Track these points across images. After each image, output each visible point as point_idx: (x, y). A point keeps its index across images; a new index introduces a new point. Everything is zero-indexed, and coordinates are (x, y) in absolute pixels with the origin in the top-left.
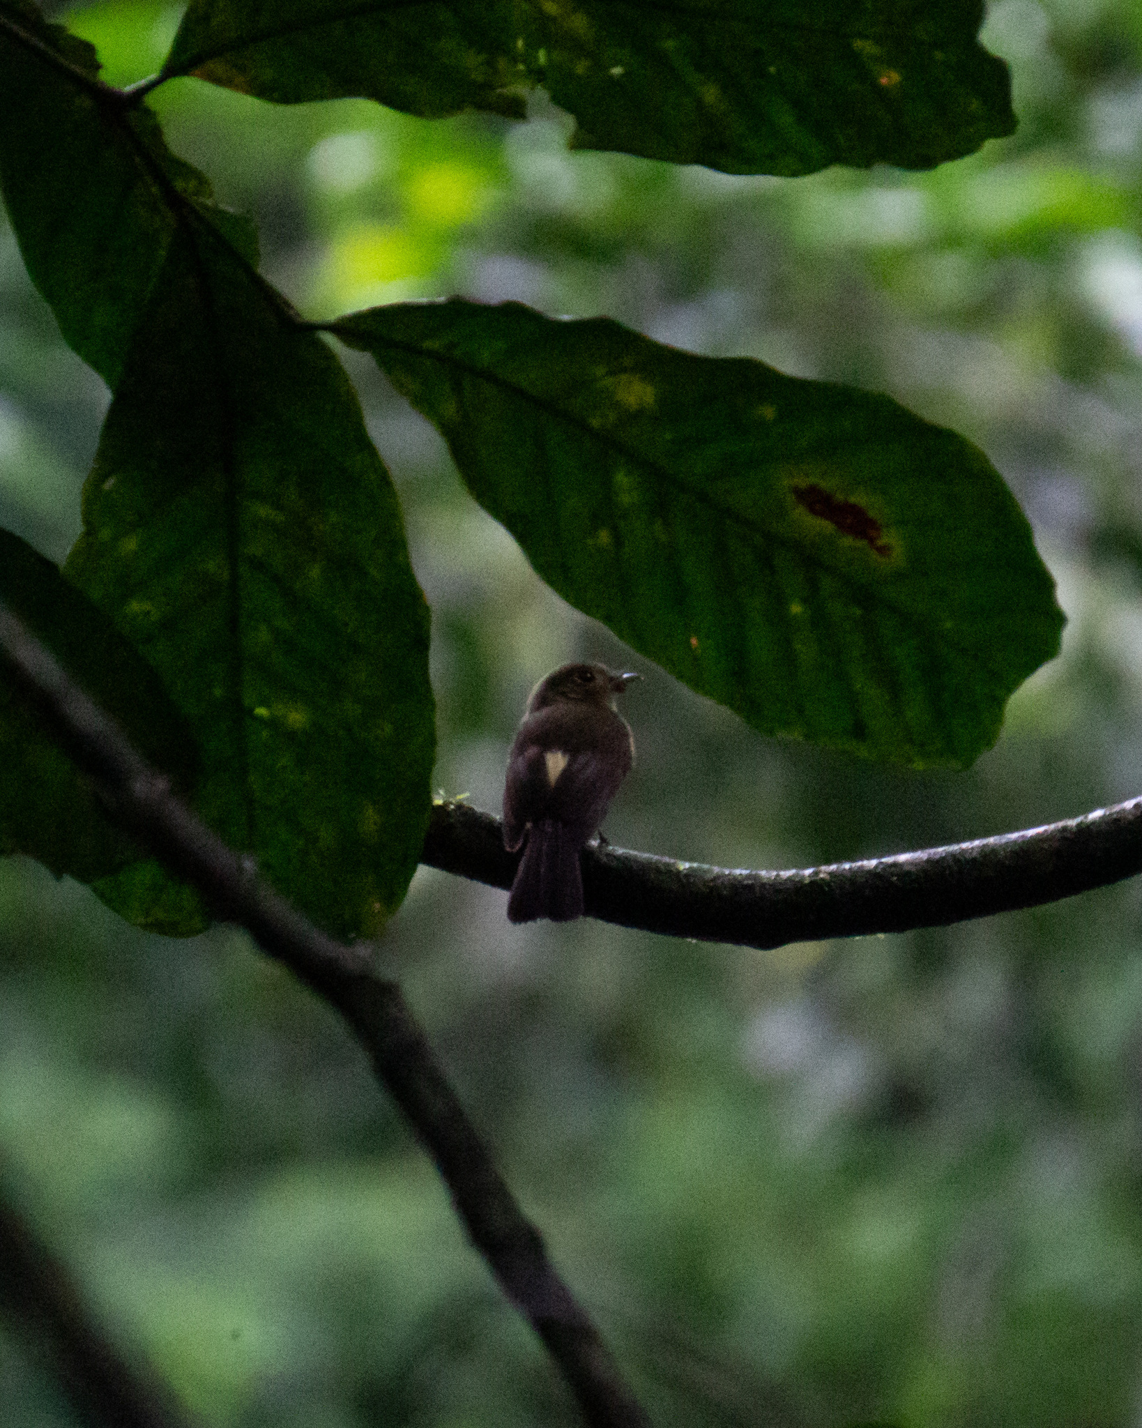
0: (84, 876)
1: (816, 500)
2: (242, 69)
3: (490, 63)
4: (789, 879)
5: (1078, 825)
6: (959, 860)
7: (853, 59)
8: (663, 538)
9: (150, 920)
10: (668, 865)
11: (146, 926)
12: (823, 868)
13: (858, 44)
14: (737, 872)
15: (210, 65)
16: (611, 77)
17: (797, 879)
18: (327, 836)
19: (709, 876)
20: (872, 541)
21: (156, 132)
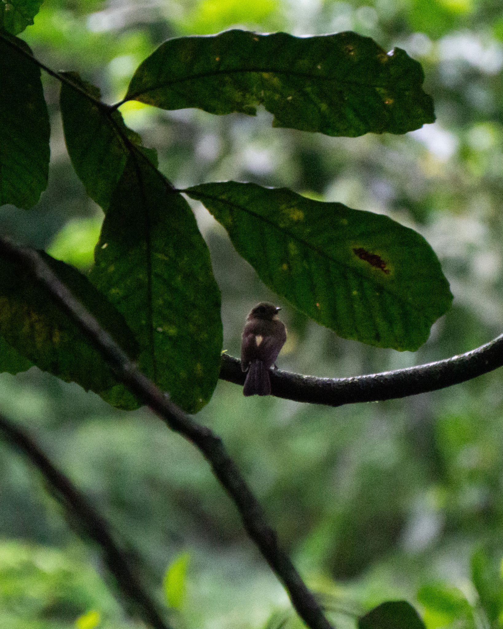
0: (96, 391)
1: (362, 253)
2: (154, 97)
3: (244, 96)
4: (343, 381)
5: (448, 362)
7: (376, 95)
8: (307, 267)
9: (119, 405)
10: (299, 376)
11: (118, 407)
12: (356, 377)
13: (378, 89)
14: (325, 379)
15: (142, 96)
16: (288, 102)
17: (346, 381)
18: (183, 374)
19: (314, 381)
20: (382, 268)
21: (121, 119)
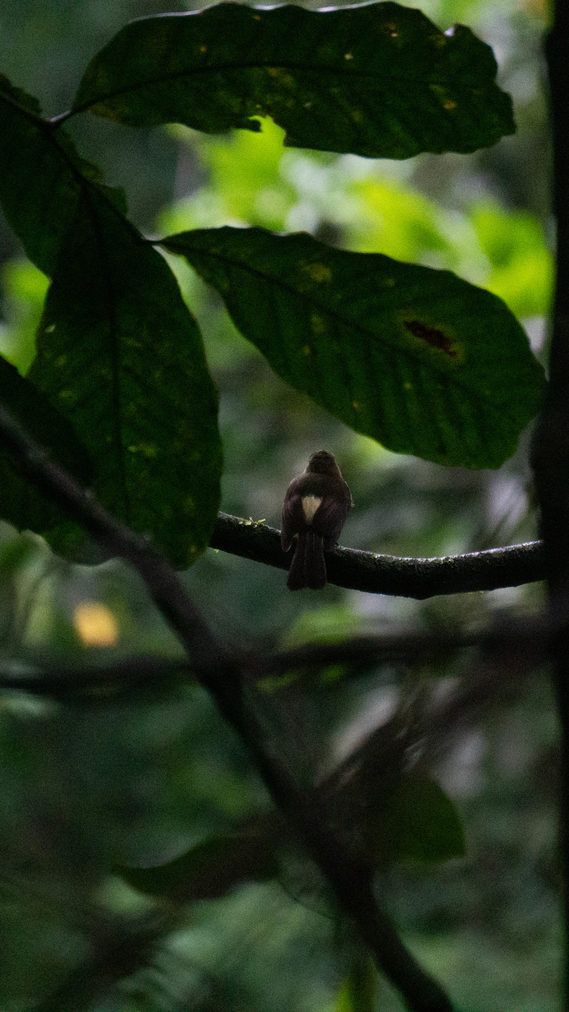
1: (416, 328)
2: (113, 109)
3: (243, 103)
4: (433, 562)
6: (522, 552)
7: (431, 95)
10: (368, 555)
12: (450, 556)
13: (434, 87)
14: (406, 559)
15: (96, 106)
16: (304, 109)
17: (437, 562)
19: (390, 561)
20: (446, 349)
